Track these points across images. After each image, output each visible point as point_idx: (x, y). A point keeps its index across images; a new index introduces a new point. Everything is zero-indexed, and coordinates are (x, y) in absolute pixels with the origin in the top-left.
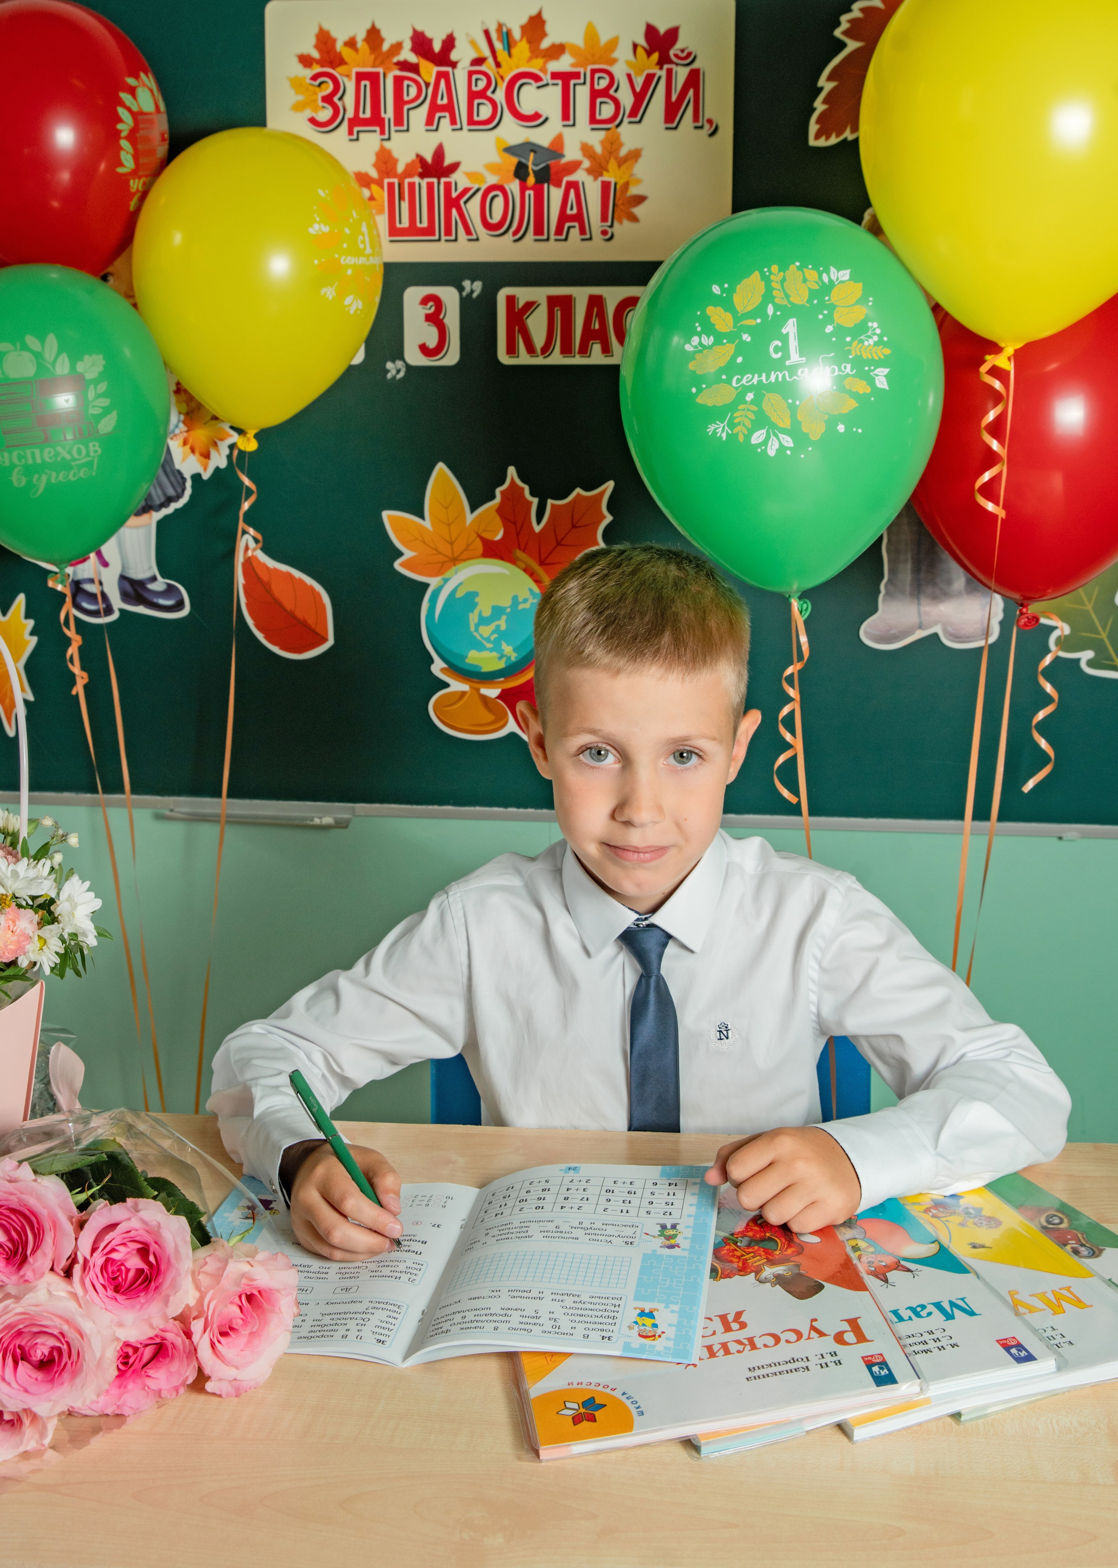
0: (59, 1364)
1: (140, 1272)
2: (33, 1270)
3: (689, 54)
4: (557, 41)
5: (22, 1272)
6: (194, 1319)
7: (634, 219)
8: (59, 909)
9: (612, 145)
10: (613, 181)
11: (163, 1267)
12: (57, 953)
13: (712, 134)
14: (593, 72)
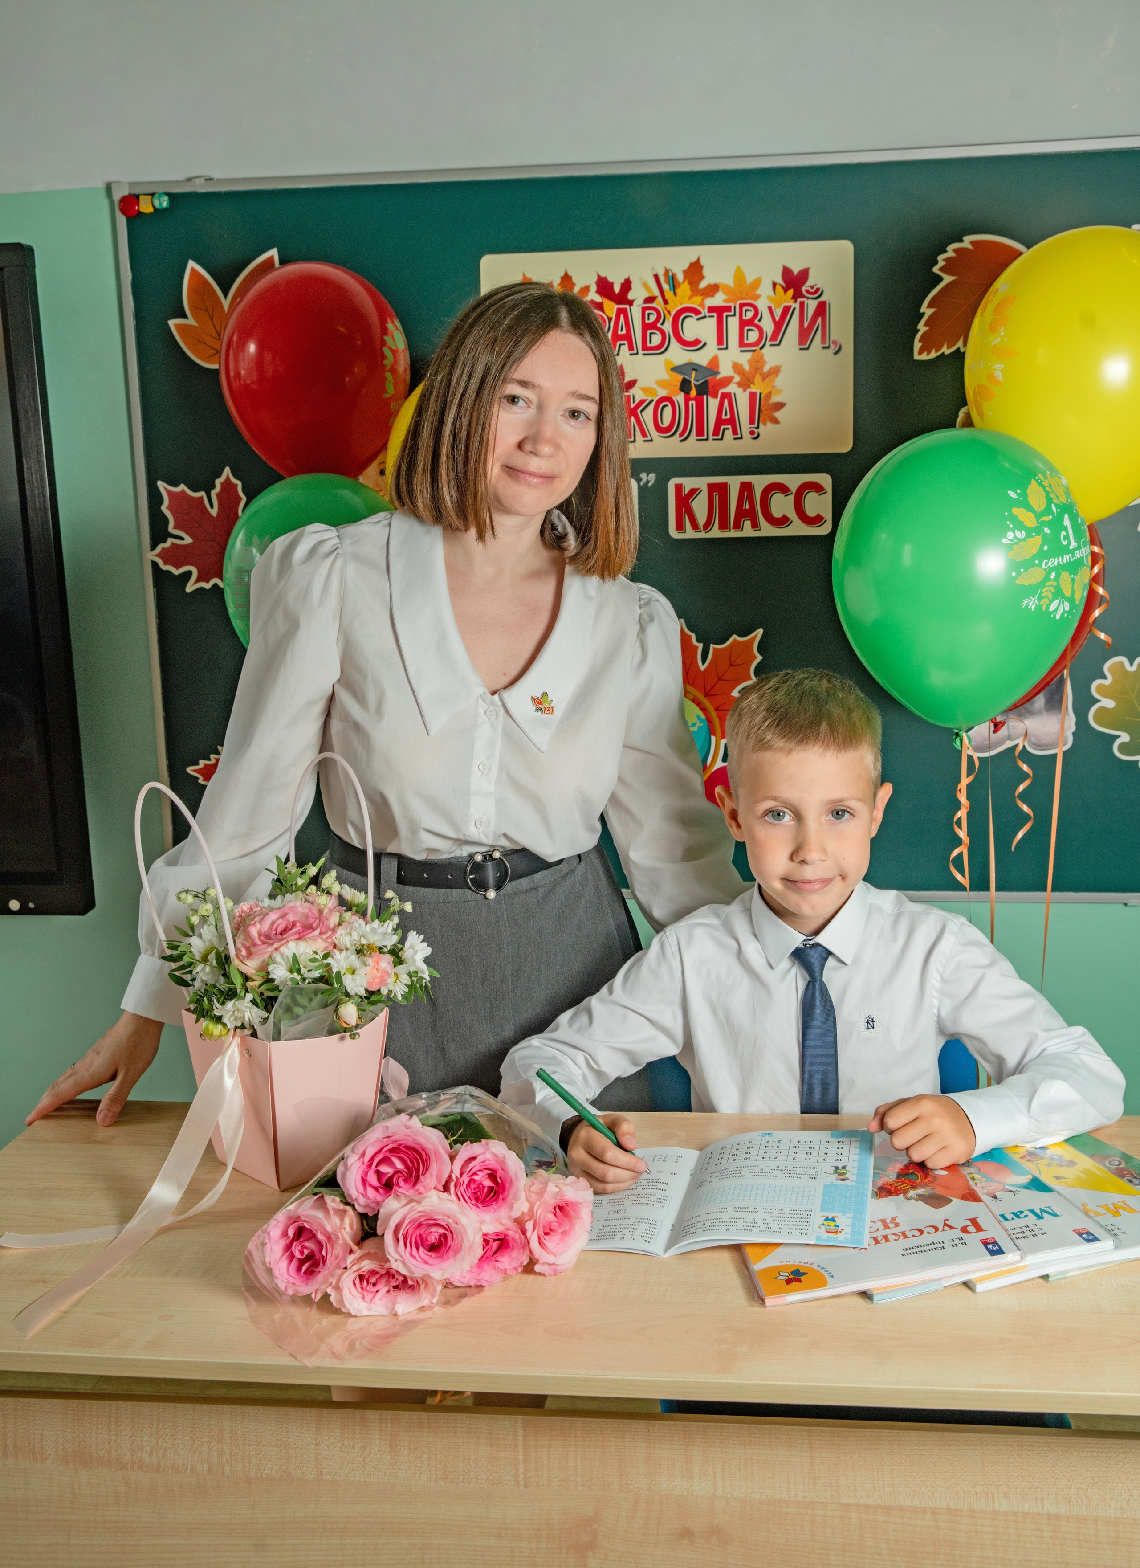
0: (446, 1246)
1: (491, 1189)
2: (424, 1187)
3: (818, 290)
4: (712, 282)
5: (417, 1188)
6: (527, 1221)
7: (776, 421)
8: (407, 954)
9: (756, 364)
10: (758, 392)
11: (507, 1186)
12: (406, 985)
13: (836, 353)
14: (742, 306)
